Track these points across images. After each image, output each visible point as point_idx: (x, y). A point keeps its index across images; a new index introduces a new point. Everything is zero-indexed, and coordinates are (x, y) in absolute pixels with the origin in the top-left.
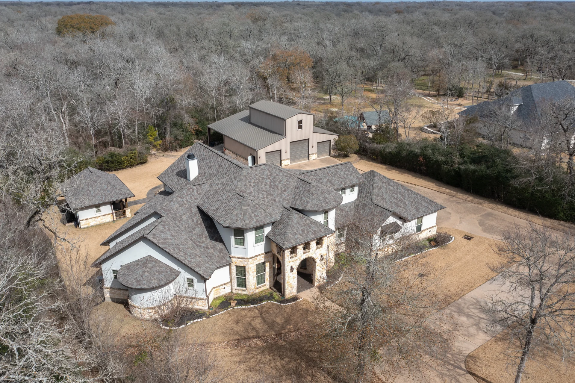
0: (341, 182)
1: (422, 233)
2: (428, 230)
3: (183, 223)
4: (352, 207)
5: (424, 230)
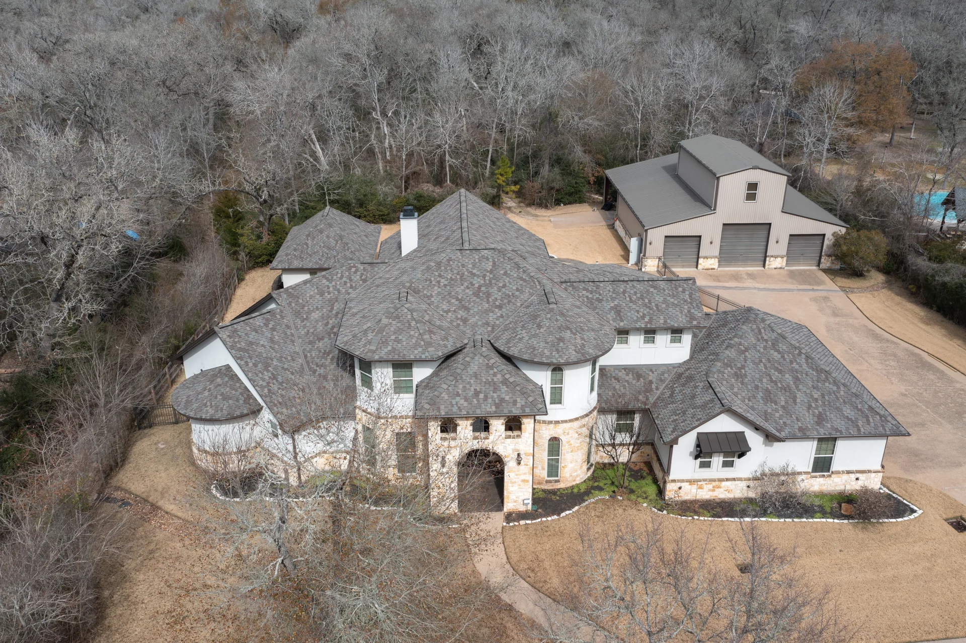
0: (643, 317)
1: (830, 476)
2: (853, 476)
3: (308, 324)
4: (666, 375)
5: (838, 472)
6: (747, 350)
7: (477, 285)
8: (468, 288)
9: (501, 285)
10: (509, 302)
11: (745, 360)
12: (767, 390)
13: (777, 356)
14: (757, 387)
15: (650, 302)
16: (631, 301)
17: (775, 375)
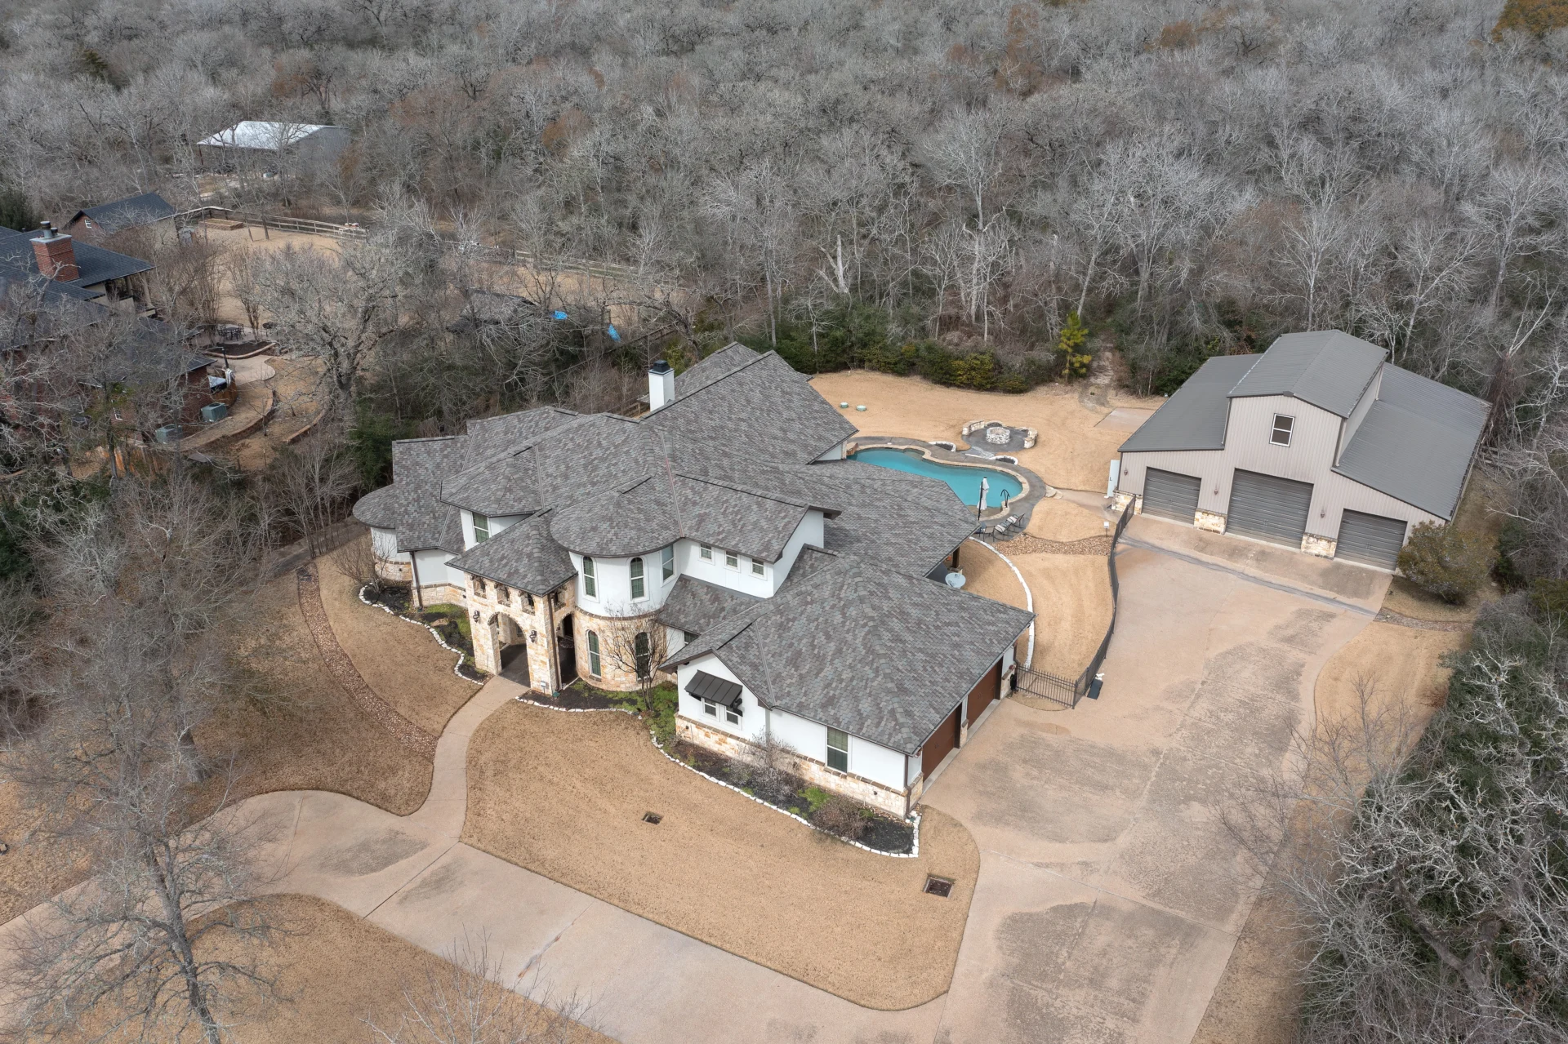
1: (842, 776)
2: (871, 788)
5: (852, 776)
7: (593, 457)
8: (584, 457)
9: (614, 462)
15: (740, 520)
16: (724, 513)
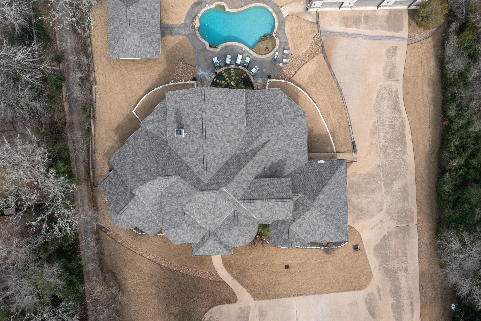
6: (305, 219)
7: (210, 209)
8: (206, 209)
9: (219, 208)
10: (222, 215)
11: (304, 222)
12: (308, 231)
13: (315, 221)
14: (305, 230)
17: (312, 226)
